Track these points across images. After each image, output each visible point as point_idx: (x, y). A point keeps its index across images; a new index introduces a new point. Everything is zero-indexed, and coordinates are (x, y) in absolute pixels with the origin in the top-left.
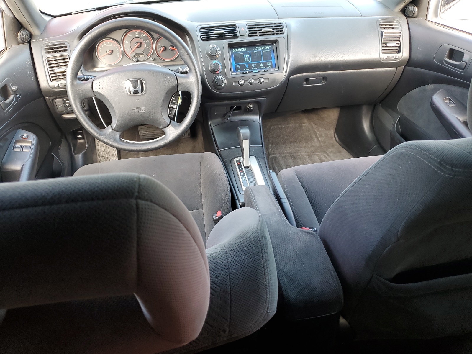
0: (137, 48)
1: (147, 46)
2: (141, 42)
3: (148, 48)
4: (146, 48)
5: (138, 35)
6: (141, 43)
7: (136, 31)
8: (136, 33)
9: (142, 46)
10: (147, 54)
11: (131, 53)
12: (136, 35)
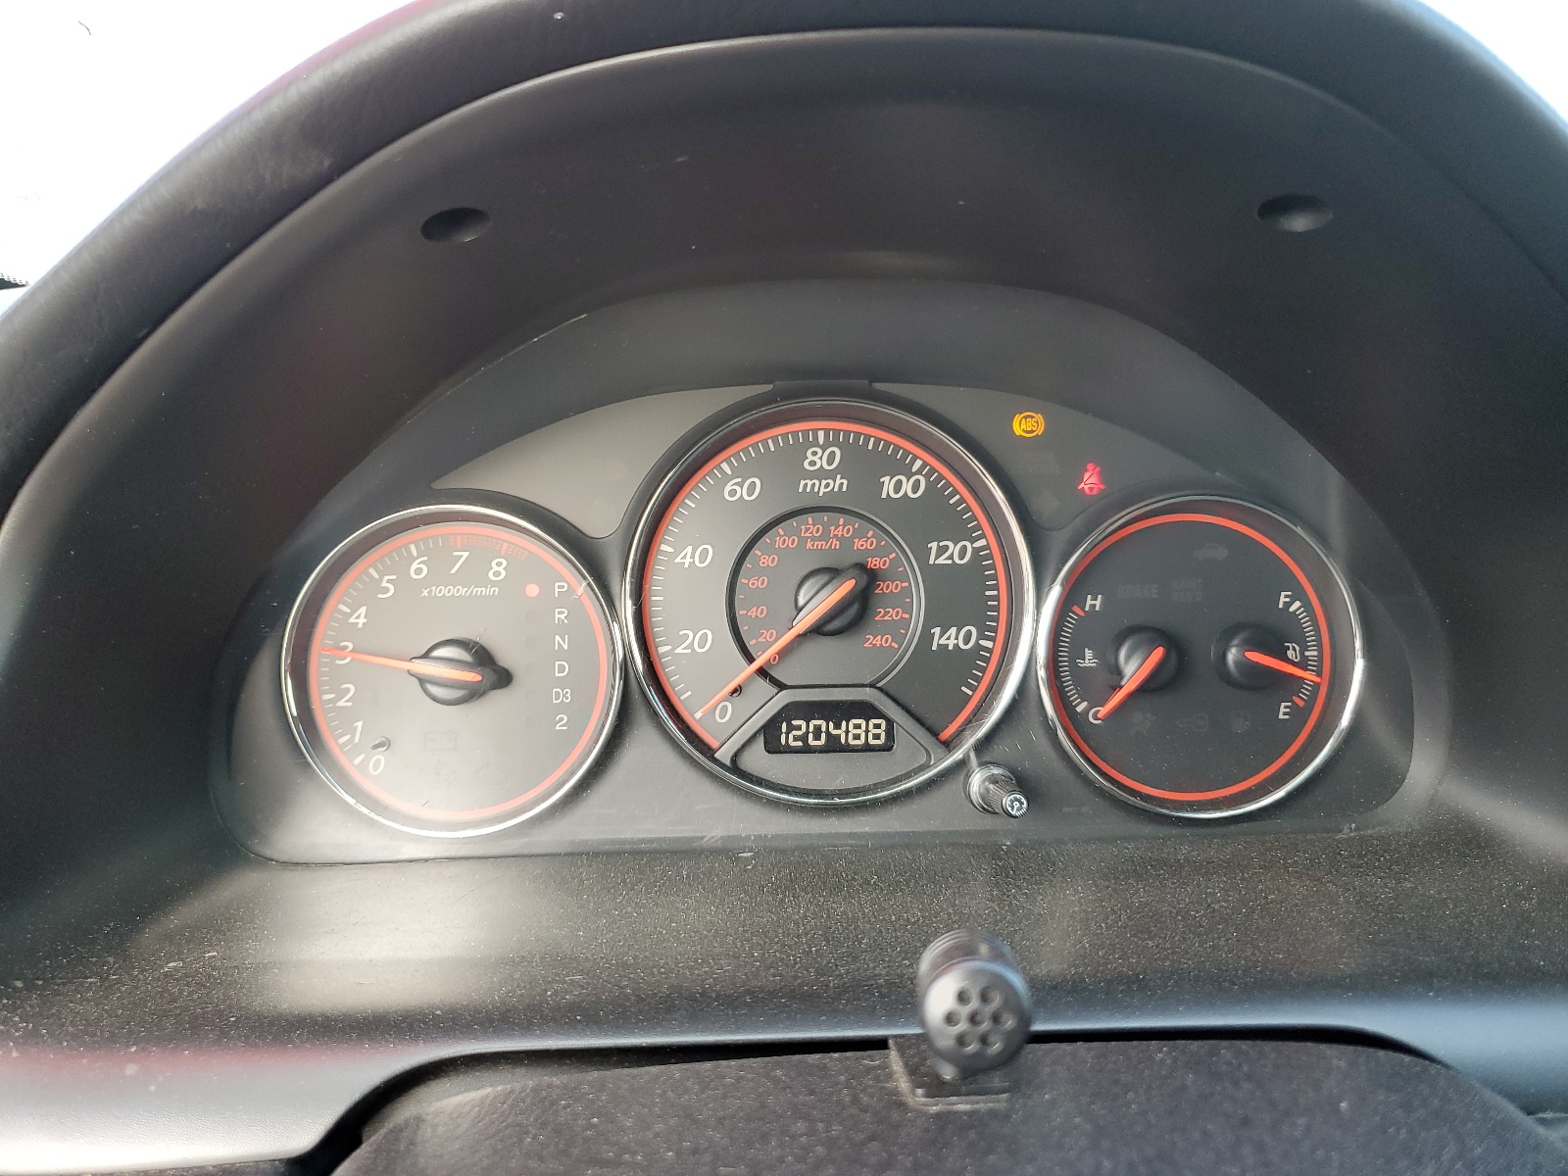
0: (818, 630)
1: (940, 615)
2: (874, 563)
3: (951, 639)
4: (927, 637)
5: (840, 483)
6: (870, 578)
7: (820, 429)
8: (817, 459)
9: (886, 614)
10: (930, 721)
11: (737, 691)
12: (821, 474)
